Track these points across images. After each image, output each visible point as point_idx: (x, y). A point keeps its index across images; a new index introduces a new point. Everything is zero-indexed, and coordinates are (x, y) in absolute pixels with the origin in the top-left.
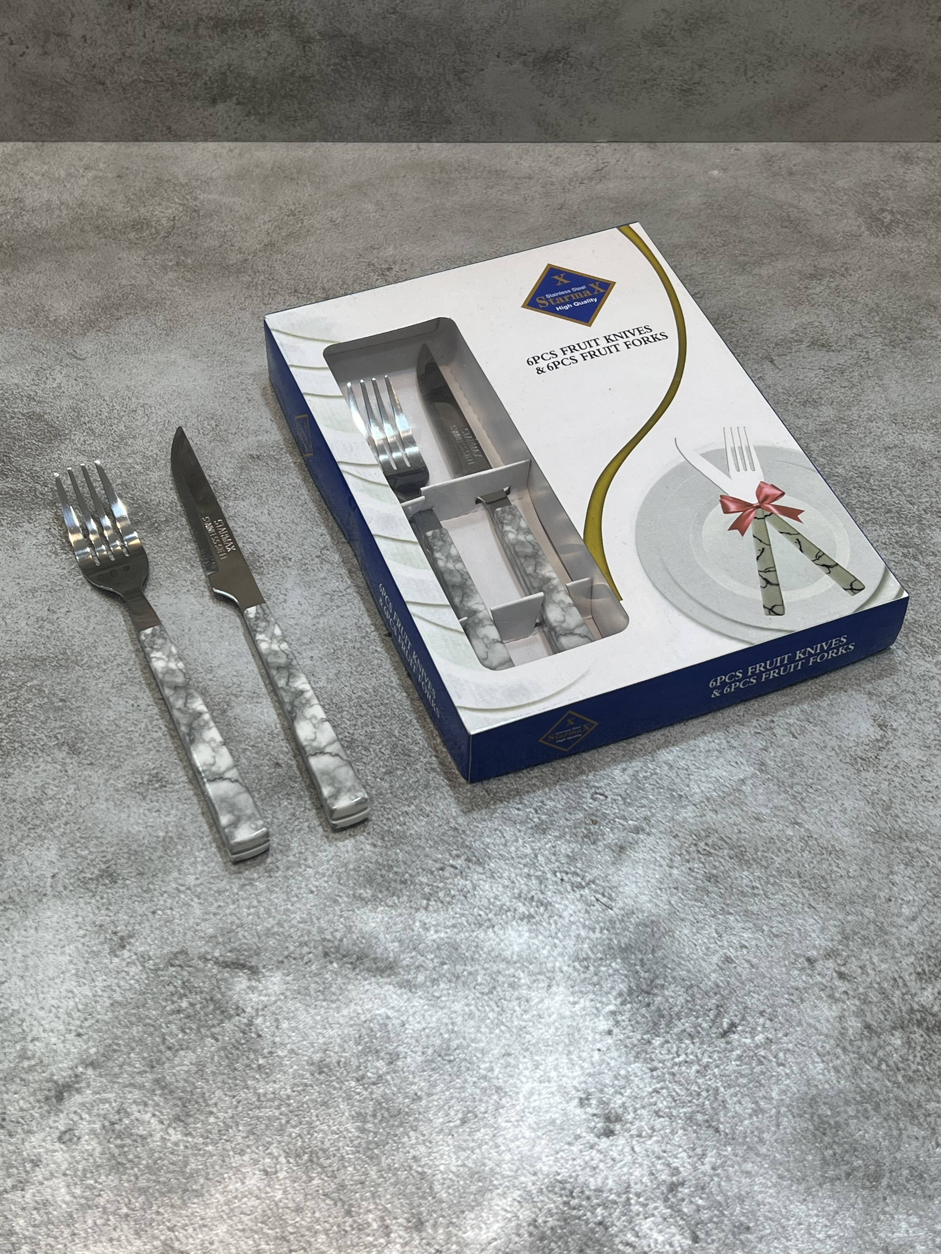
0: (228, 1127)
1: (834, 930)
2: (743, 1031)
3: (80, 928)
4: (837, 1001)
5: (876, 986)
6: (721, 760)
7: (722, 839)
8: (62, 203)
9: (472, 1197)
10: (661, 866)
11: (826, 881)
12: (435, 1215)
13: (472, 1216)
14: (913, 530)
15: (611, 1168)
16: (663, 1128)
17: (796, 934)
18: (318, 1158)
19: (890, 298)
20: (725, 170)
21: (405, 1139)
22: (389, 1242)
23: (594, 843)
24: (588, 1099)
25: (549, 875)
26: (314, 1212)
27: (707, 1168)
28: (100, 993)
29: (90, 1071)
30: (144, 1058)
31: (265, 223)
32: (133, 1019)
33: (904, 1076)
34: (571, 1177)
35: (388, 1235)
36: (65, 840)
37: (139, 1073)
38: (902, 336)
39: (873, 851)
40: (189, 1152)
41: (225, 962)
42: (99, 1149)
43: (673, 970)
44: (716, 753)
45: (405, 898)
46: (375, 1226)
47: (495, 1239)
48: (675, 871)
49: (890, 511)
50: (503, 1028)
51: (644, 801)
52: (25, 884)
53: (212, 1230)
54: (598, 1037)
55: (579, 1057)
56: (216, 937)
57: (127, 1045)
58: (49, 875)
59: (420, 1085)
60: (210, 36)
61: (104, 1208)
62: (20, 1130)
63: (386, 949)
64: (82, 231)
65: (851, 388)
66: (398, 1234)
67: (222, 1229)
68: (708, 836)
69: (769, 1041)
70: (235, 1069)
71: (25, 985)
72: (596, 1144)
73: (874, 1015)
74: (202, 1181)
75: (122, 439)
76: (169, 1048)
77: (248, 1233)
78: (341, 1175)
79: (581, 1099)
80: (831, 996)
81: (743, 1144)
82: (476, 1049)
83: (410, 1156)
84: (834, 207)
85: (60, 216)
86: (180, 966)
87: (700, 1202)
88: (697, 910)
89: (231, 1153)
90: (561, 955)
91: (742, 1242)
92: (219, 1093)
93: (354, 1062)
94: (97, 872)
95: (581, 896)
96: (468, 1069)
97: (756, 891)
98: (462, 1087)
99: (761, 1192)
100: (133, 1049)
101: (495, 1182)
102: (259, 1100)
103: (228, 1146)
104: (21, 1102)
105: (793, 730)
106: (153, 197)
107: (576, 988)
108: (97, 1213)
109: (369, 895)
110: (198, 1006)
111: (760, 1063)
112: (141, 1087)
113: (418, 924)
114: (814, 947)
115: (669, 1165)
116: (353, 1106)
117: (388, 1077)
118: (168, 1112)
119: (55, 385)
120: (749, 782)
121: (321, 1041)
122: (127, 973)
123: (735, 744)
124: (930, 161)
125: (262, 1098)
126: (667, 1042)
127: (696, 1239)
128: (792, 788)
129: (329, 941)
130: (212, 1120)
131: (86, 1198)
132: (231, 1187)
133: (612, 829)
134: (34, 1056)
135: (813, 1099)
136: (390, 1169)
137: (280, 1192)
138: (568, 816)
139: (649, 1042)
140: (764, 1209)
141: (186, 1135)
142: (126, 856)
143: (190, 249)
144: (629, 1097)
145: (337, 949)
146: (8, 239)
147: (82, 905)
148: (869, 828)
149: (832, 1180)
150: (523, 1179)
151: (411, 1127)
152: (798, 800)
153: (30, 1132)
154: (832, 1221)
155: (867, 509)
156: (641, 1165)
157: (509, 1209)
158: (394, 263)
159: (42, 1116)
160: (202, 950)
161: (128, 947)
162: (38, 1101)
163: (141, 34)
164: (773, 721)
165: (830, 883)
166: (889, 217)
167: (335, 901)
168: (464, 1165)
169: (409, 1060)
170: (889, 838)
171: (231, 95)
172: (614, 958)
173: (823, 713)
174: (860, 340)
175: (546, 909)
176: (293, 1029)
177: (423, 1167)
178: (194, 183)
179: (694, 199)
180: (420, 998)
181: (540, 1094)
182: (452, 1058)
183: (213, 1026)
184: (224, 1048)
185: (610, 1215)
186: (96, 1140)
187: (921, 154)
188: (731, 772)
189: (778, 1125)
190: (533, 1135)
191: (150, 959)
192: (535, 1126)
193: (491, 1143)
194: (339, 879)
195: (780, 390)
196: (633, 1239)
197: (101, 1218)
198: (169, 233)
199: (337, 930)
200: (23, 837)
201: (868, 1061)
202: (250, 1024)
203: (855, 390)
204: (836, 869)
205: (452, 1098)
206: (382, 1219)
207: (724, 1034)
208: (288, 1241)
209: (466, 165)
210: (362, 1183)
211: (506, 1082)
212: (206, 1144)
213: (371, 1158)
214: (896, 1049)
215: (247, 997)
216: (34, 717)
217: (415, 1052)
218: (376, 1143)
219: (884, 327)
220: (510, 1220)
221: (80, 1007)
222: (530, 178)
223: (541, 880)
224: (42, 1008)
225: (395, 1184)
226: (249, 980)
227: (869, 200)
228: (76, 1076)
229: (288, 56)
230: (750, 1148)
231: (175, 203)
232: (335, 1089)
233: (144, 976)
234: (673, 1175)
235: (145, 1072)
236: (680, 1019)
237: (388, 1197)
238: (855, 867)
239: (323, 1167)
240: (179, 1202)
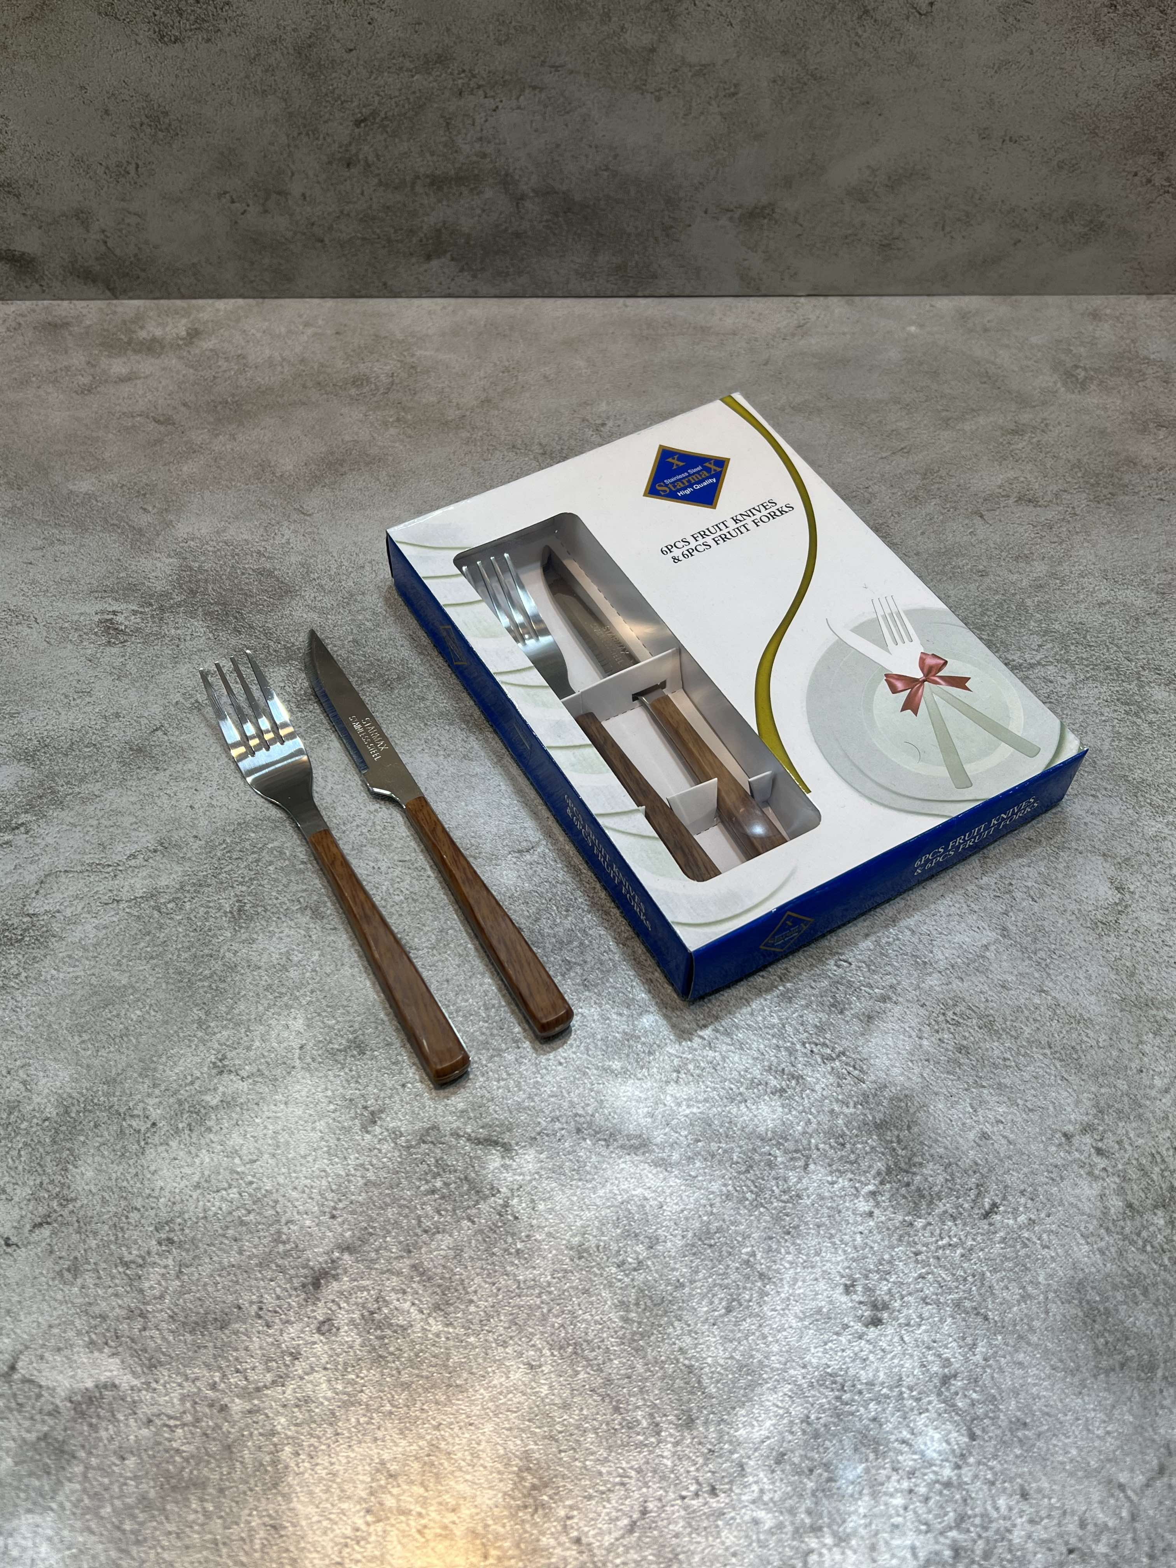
0: (489, 1317)
1: (1088, 1103)
2: (1005, 1212)
3: (330, 1102)
4: (1096, 1178)
5: (1134, 1162)
6: (963, 925)
7: (970, 1008)
8: (284, 360)
9: (742, 1392)
10: (910, 1037)
11: (1076, 1052)
12: (705, 1412)
13: (743, 1412)
14: (1133, 687)
15: (881, 1359)
16: (932, 1316)
17: (1051, 1108)
18: (583, 1350)
19: (1090, 453)
20: (921, 326)
21: (671, 1330)
22: (659, 1442)
23: (841, 1012)
24: (853, 1286)
25: (798, 1047)
26: (582, 1409)
27: (978, 1358)
28: (353, 1172)
29: (346, 1256)
30: (400, 1243)
31: (480, 379)
32: (388, 1200)
33: (1170, 1258)
34: (841, 1369)
35: (658, 1433)
36: (311, 1009)
37: (396, 1258)
38: (1105, 491)
39: (1121, 1020)
40: (451, 1343)
41: (476, 1139)
42: (359, 1341)
43: (930, 1147)
44: (957, 917)
45: (655, 1070)
46: (645, 1424)
47: (768, 1438)
48: (925, 1042)
49: (1108, 668)
50: (762, 1209)
51: (888, 968)
52: (273, 1055)
53: (478, 1428)
54: (859, 1219)
55: (841, 1241)
56: (466, 1111)
57: (383, 1228)
58: (296, 1046)
59: (682, 1271)
60: (427, 194)
61: (367, 1405)
62: (277, 1321)
63: (639, 1125)
64: (304, 386)
65: (1061, 544)
66: (669, 1432)
67: (489, 1427)
68: (955, 1005)
69: (1032, 1222)
70: (494, 1254)
71: (277, 1165)
72: (864, 1334)
73: (1135, 1192)
74: (465, 1375)
75: (352, 595)
76: (426, 1231)
77: (515, 1432)
78: (607, 1369)
79: (846, 1285)
80: (1090, 1174)
81: (1013, 1332)
82: (736, 1232)
83: (676, 1347)
84: (1030, 363)
85: (282, 373)
86: (432, 1142)
87: (974, 1396)
88: (950, 1083)
89: (494, 1345)
90: (816, 1131)
91: (1020, 1441)
92: (478, 1280)
93: (614, 1247)
94: (344, 1042)
95: (833, 1068)
96: (730, 1254)
97: (1008, 1063)
98: (724, 1274)
99: (1035, 1385)
100: (389, 1232)
101: (765, 1376)
102: (518, 1287)
103: (490, 1337)
104: (278, 1290)
105: (1032, 893)
106: (372, 353)
107: (834, 1167)
108: (361, 1410)
109: (618, 1067)
110: (453, 1186)
111: (1025, 1246)
112: (399, 1274)
113: (668, 1098)
114: (1070, 1121)
115: (939, 1356)
116: (615, 1294)
117: (649, 1263)
118: (427, 1300)
119: (283, 541)
120: (992, 948)
121: (578, 1224)
122: (380, 1151)
123: (976, 908)
124: (1117, 318)
125: (522, 1285)
126: (930, 1224)
127: (973, 1437)
128: (1035, 954)
129: (580, 1116)
130: (472, 1309)
131: (348, 1394)
132: (495, 1382)
133: (858, 998)
134: (289, 1239)
135: (1080, 1283)
136: (656, 1362)
137: (546, 1387)
138: (813, 984)
139: (911, 1224)
140: (1039, 1404)
141: (447, 1325)
142: (373, 1025)
143: (410, 405)
144: (894, 1283)
145: (590, 1124)
146: (233, 395)
147: (332, 1078)
148: (1115, 996)
149: (1108, 1371)
150: (792, 1372)
151: (675, 1317)
152: (1042, 966)
153: (288, 1322)
154: (1110, 1416)
155: (1087, 666)
156: (912, 1356)
157: (780, 1404)
158: (608, 418)
159: (300, 1306)
160: (454, 1126)
161: (379, 1123)
162: (295, 1289)
163: (359, 191)
164: (1011, 884)
165: (1080, 1053)
166: (1083, 373)
167: (585, 1074)
168: (732, 1358)
169: (669, 1244)
170: (1135, 1005)
171: (445, 252)
172: (870, 1133)
173: (1060, 875)
174: (1065, 496)
175: (798, 1083)
176: (551, 1210)
177: (690, 1359)
178: (410, 340)
179: (894, 354)
180: (676, 1177)
181: (804, 1281)
182: (712, 1242)
183: (469, 1207)
184: (481, 1231)
185: (884, 1410)
186: (355, 1331)
187: (1108, 311)
188: (974, 937)
189: (1047, 1312)
190: (799, 1324)
191: (401, 1135)
192: (801, 1315)
193: (757, 1334)
194: (587, 1049)
195: (992, 545)
196: (908, 1436)
197: (364, 1415)
198: (389, 389)
199: (588, 1105)
200: (269, 1007)
201: (1133, 1243)
202: (506, 1205)
203: (1064, 546)
204: (1085, 1039)
205: (715, 1285)
206: (651, 1415)
207: (986, 1215)
208: (557, 1441)
209: (672, 322)
210: (629, 1377)
211: (769, 1268)
212: (468, 1335)
213: (637, 1350)
214: (1159, 1230)
215: (502, 1176)
216: (275, 880)
217: (675, 1236)
218: (641, 1334)
219: (1087, 482)
220: (782, 1417)
221: (334, 1187)
222: (734, 334)
223: (791, 1052)
224: (295, 1188)
225: (663, 1379)
226: (503, 1157)
227: (1063, 357)
228: (333, 1261)
229: (501, 213)
230: (1020, 1337)
231: (393, 359)
232: (596, 1275)
233: (397, 1154)
234: (944, 1367)
235: (402, 1257)
236: (941, 1200)
237: (657, 1392)
238: (1104, 1037)
239: (588, 1360)
240: (443, 1398)
